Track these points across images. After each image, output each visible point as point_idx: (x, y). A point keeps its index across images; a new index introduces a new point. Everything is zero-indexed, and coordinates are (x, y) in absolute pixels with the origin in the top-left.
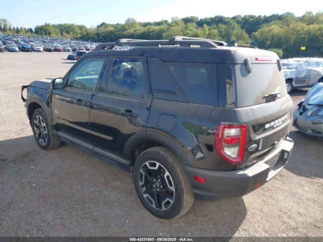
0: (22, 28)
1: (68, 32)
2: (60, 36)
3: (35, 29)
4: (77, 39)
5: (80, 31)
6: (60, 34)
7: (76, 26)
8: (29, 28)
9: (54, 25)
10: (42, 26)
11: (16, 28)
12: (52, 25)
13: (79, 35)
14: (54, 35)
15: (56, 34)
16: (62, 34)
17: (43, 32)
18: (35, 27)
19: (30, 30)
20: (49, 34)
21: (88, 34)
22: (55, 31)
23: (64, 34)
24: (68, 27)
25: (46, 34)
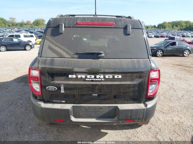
0: (150, 26)
1: (177, 26)
2: (172, 28)
3: (158, 26)
4: (182, 30)
5: (185, 25)
6: (171, 27)
7: (183, 22)
8: (154, 25)
9: (170, 22)
10: (162, 24)
11: (147, 26)
12: (168, 23)
13: (184, 27)
14: (167, 28)
15: (169, 28)
16: (173, 27)
17: (161, 27)
18: (158, 24)
19: (155, 26)
20: (165, 28)
21: (190, 26)
22: (169, 26)
23: (174, 27)
24: (178, 23)
25: (163, 28)
